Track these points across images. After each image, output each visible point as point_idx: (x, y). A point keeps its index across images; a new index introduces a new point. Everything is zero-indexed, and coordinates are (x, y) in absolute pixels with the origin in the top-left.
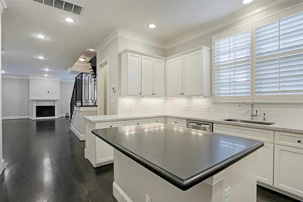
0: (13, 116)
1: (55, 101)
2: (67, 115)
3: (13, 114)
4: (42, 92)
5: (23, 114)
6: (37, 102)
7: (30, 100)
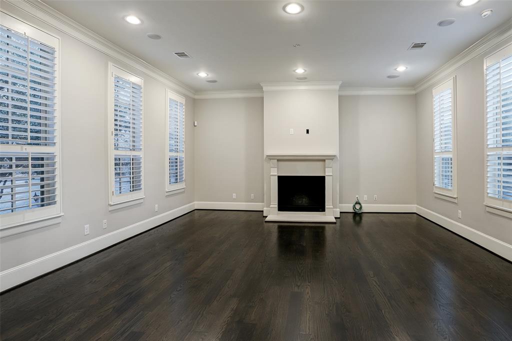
1: (324, 160)
2: (358, 207)
3: (234, 195)
4: (292, 131)
5: (252, 196)
6: (281, 163)
7: (264, 158)
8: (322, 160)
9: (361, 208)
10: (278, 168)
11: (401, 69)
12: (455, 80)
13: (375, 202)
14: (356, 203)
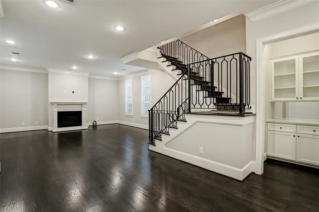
0: (23, 126)
1: (82, 105)
2: (95, 123)
3: (23, 123)
4: (65, 91)
5: (37, 123)
6: (59, 106)
7: (49, 104)
8: (81, 104)
9: (96, 123)
10: (58, 108)
11: (116, 73)
12: (133, 80)
13: (102, 120)
14: (94, 122)
